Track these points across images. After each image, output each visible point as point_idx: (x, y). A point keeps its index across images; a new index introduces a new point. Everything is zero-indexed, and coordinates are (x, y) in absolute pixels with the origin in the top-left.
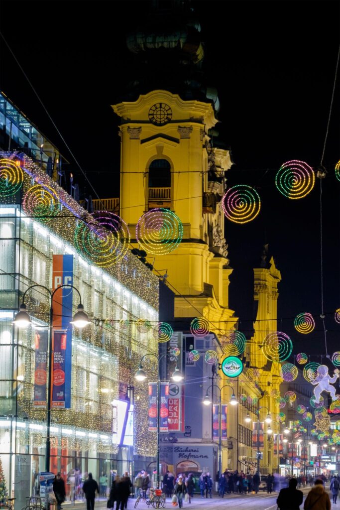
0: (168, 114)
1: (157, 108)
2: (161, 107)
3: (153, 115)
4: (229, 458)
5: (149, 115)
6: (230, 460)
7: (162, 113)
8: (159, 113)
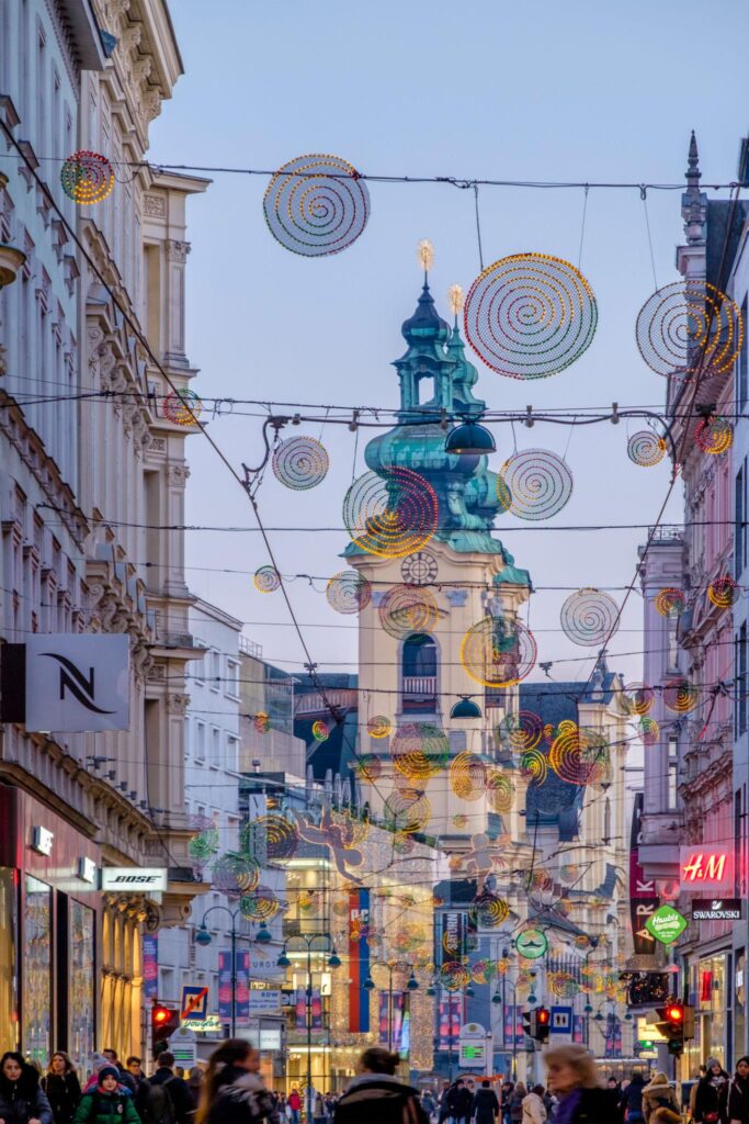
0: (431, 570)
1: (413, 560)
2: (420, 558)
3: (408, 570)
4: (528, 1066)
5: (403, 570)
6: (530, 1068)
7: (422, 567)
8: (417, 567)
